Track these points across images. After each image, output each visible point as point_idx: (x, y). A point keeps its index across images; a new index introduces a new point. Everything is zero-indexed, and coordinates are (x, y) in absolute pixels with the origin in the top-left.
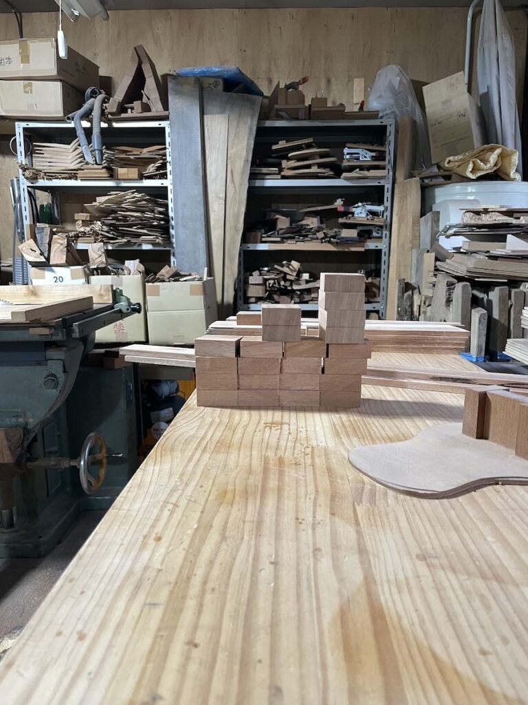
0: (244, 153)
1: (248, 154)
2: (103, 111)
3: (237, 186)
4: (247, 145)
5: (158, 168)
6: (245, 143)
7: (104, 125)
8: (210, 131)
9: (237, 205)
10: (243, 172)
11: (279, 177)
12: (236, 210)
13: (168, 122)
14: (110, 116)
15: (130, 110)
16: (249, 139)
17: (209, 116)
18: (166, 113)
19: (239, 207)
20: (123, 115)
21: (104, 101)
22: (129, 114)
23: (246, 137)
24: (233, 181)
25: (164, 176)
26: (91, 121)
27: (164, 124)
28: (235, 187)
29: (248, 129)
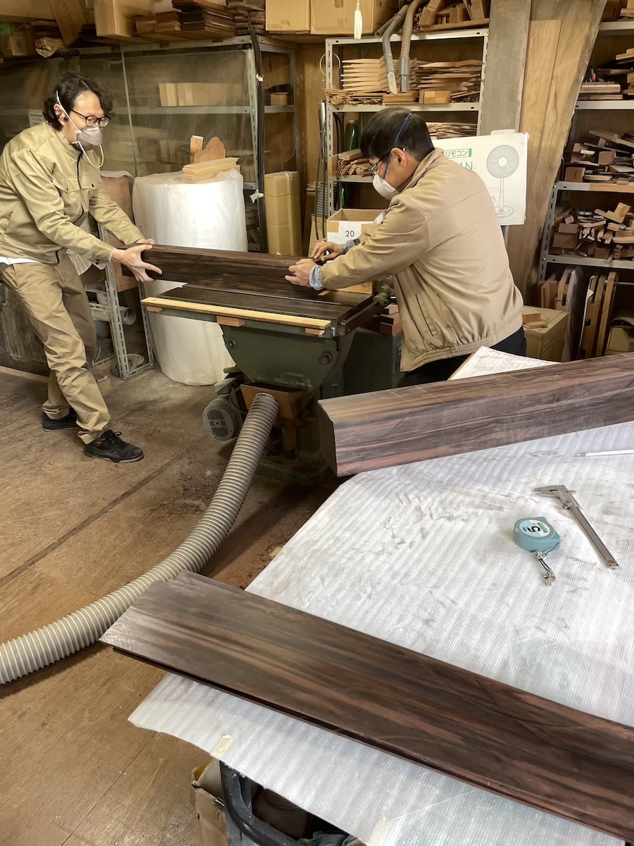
0: (575, 71)
1: (579, 71)
2: (415, 23)
3: (560, 112)
4: (580, 62)
5: (470, 89)
6: (578, 58)
7: (414, 38)
8: (536, 41)
9: (556, 137)
10: (570, 96)
11: (620, 97)
12: (554, 144)
13: (487, 30)
14: (421, 29)
16: (583, 52)
17: (538, 22)
18: (485, 21)
19: (558, 141)
20: (436, 27)
21: (417, 11)
22: (444, 25)
24: (554, 107)
25: (475, 98)
26: (401, 34)
27: (483, 33)
28: (557, 115)
29: (583, 39)
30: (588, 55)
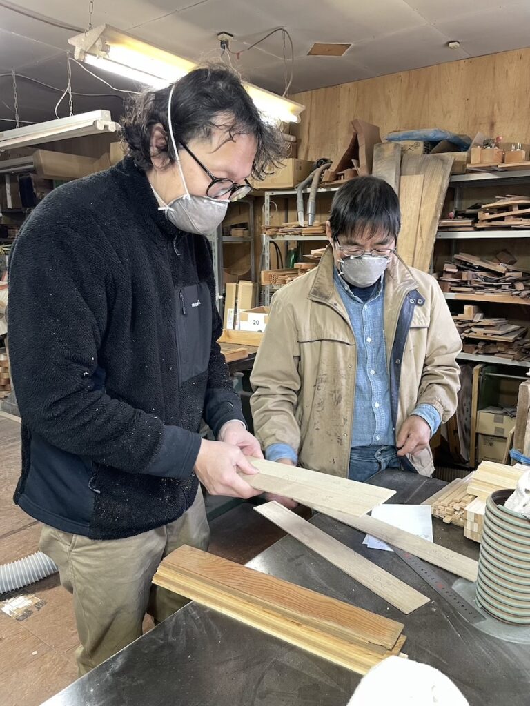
0: (434, 210)
1: (436, 211)
2: (320, 180)
3: (425, 240)
4: (437, 204)
6: (435, 201)
7: (318, 190)
8: (407, 190)
9: (423, 258)
10: (431, 228)
11: (471, 229)
12: (422, 262)
14: (326, 184)
15: (342, 177)
16: (439, 197)
17: (408, 176)
19: (425, 261)
20: (336, 182)
22: (341, 180)
23: (437, 194)
24: (421, 236)
28: (422, 242)
29: (438, 188)
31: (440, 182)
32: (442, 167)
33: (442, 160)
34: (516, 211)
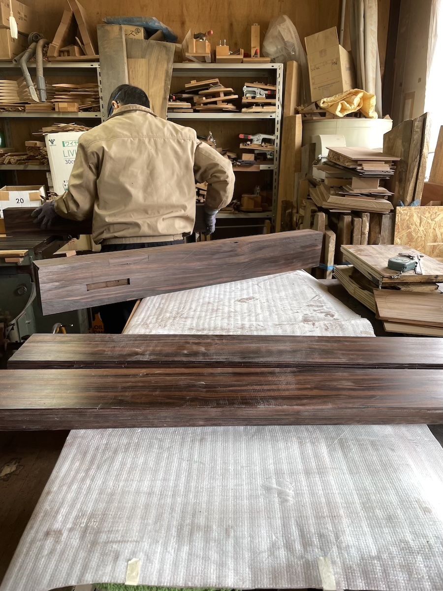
0: (162, 92)
1: (165, 93)
2: (44, 55)
4: (165, 86)
5: (92, 103)
6: (163, 84)
8: (134, 72)
11: (192, 111)
14: (50, 59)
15: (66, 53)
16: (166, 80)
17: (132, 59)
18: (97, 56)
21: (44, 47)
22: (67, 58)
25: (97, 109)
26: (34, 62)
27: (96, 65)
29: (164, 72)
30: (169, 83)
31: (165, 66)
32: (166, 53)
33: (165, 47)
34: (222, 97)
